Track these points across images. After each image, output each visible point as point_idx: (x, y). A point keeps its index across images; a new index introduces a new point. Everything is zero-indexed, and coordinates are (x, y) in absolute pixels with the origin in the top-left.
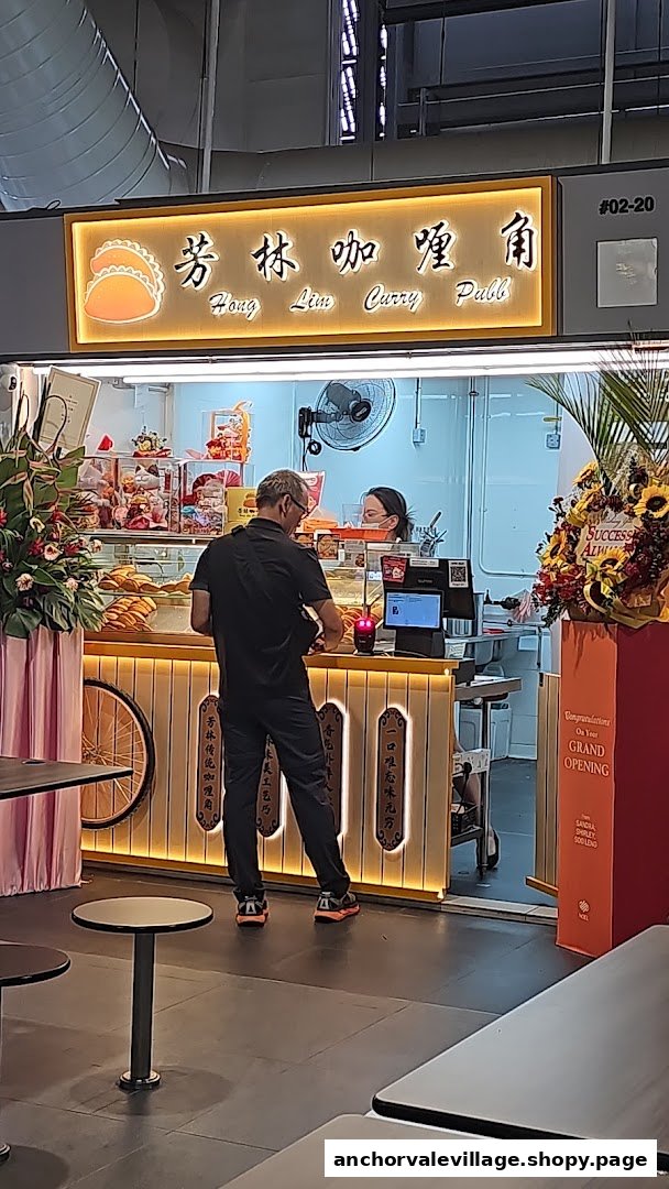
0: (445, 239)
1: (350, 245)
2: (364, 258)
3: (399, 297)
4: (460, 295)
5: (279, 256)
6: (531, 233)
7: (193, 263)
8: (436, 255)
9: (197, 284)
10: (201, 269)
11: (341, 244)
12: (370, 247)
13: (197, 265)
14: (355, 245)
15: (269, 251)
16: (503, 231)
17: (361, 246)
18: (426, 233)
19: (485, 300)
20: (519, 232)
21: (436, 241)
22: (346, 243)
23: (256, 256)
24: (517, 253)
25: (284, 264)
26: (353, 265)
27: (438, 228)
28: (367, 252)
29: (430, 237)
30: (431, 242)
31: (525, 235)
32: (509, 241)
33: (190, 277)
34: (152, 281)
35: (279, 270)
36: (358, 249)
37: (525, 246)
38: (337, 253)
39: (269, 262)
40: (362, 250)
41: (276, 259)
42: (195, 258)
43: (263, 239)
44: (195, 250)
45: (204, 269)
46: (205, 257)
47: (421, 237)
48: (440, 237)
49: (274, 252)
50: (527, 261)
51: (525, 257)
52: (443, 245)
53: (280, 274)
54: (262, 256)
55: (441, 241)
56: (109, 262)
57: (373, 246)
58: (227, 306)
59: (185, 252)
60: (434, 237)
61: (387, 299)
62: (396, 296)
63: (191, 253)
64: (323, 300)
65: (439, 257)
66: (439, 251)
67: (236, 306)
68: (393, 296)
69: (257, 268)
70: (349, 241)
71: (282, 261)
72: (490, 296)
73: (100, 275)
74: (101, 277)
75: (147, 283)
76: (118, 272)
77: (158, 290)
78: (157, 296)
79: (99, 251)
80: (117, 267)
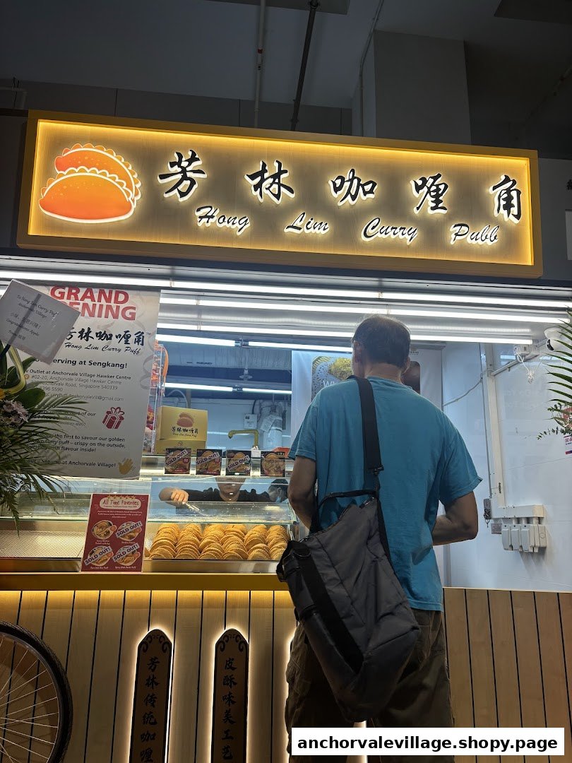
0: (442, 187)
1: (351, 181)
2: (365, 193)
3: (398, 230)
4: (457, 235)
5: (277, 181)
6: (519, 193)
7: (179, 176)
8: (434, 199)
9: (182, 194)
10: (188, 182)
11: (342, 179)
12: (371, 185)
13: (185, 178)
14: (355, 181)
15: (266, 175)
16: (494, 188)
17: (362, 183)
18: (424, 180)
19: (479, 241)
20: (508, 191)
21: (434, 188)
22: (347, 179)
23: (253, 177)
24: (508, 207)
25: (282, 189)
26: (354, 198)
27: (435, 178)
28: (368, 188)
29: (428, 184)
30: (429, 188)
31: (514, 194)
32: (500, 197)
33: (175, 187)
34: (129, 186)
35: (277, 193)
36: (359, 185)
37: (514, 202)
38: (337, 186)
39: (266, 184)
40: (363, 186)
41: (274, 182)
42: (184, 171)
43: (261, 163)
44: (184, 164)
45: (193, 182)
46: (195, 172)
47: (420, 183)
48: (437, 186)
49: (271, 177)
50: (516, 213)
51: (514, 210)
52: (440, 192)
53: (278, 196)
54: (259, 179)
55: (438, 190)
56: (75, 162)
57: (374, 184)
58: (215, 218)
59: (172, 165)
60: (432, 185)
61: (386, 230)
62: (396, 228)
63: (180, 166)
64: (321, 224)
65: (437, 201)
66: (437, 196)
67: (226, 220)
68: (393, 228)
69: (253, 188)
70: (351, 177)
71: (280, 185)
72: (483, 238)
73: (65, 173)
74: (66, 175)
75: (124, 187)
76: (88, 173)
77: (136, 195)
78: (133, 201)
79: (67, 151)
80: (89, 168)
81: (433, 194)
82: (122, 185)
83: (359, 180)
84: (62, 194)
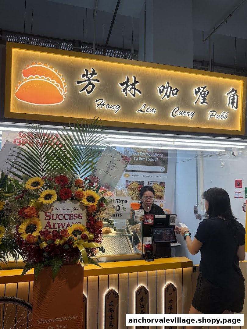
0: (206, 92)
1: (167, 88)
3: (186, 113)
4: (211, 115)
5: (134, 87)
6: (238, 96)
7: (87, 82)
8: (203, 98)
9: (89, 92)
10: (91, 86)
11: (163, 86)
12: (176, 90)
13: (90, 83)
14: (169, 88)
15: (129, 84)
16: (228, 94)
17: (172, 89)
18: (199, 89)
19: (220, 119)
20: (234, 95)
21: (203, 93)
22: (165, 87)
23: (122, 84)
24: (233, 103)
25: (136, 91)
26: (168, 97)
27: (204, 88)
28: (175, 92)
29: (201, 91)
30: (201, 93)
31: (236, 97)
32: (230, 98)
33: (85, 88)
34: (62, 87)
35: (133, 93)
36: (171, 90)
37: (236, 101)
38: (161, 90)
39: (128, 89)
40: (172, 91)
41: (132, 88)
42: (89, 80)
43: (126, 77)
44: (89, 76)
45: (94, 86)
46: (94, 80)
47: (197, 90)
49: (131, 85)
51: (235, 105)
52: (206, 95)
53: (134, 95)
54: (125, 86)
55: (205, 93)
56: (33, 72)
57: (178, 90)
58: (105, 106)
59: (83, 76)
60: (203, 91)
61: (182, 113)
62: (186, 112)
63: (87, 77)
64: (153, 109)
65: (204, 99)
66: (204, 97)
67: (110, 106)
68: (184, 112)
69: (122, 90)
70: (167, 86)
71: (135, 89)
72: (222, 117)
73: (28, 78)
74: (28, 79)
75: (59, 87)
76: (40, 79)
77: (65, 92)
78: (64, 95)
79: (28, 66)
80: (40, 76)
81: (202, 96)
82: (58, 86)
83: (171, 88)
84: (27, 90)
